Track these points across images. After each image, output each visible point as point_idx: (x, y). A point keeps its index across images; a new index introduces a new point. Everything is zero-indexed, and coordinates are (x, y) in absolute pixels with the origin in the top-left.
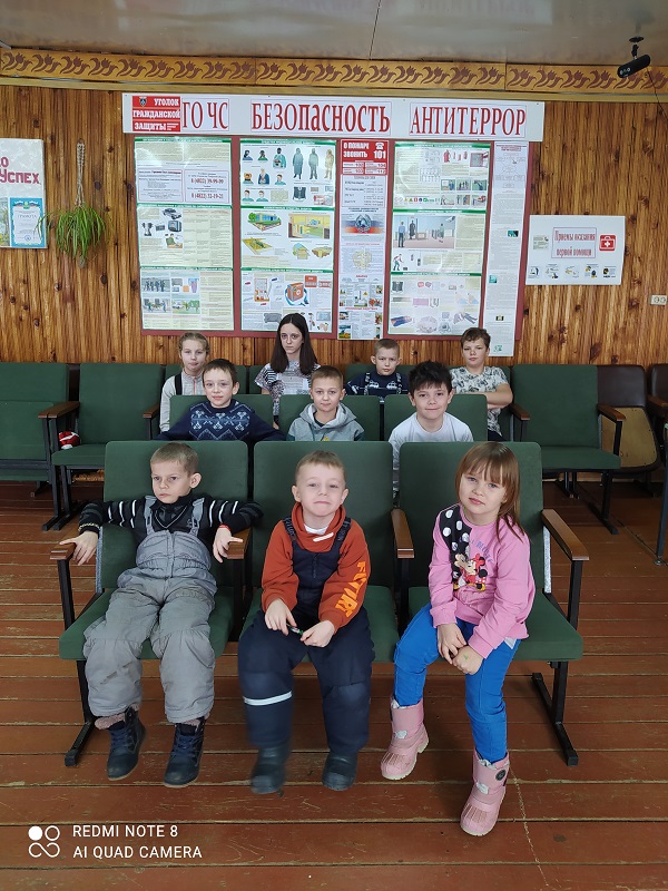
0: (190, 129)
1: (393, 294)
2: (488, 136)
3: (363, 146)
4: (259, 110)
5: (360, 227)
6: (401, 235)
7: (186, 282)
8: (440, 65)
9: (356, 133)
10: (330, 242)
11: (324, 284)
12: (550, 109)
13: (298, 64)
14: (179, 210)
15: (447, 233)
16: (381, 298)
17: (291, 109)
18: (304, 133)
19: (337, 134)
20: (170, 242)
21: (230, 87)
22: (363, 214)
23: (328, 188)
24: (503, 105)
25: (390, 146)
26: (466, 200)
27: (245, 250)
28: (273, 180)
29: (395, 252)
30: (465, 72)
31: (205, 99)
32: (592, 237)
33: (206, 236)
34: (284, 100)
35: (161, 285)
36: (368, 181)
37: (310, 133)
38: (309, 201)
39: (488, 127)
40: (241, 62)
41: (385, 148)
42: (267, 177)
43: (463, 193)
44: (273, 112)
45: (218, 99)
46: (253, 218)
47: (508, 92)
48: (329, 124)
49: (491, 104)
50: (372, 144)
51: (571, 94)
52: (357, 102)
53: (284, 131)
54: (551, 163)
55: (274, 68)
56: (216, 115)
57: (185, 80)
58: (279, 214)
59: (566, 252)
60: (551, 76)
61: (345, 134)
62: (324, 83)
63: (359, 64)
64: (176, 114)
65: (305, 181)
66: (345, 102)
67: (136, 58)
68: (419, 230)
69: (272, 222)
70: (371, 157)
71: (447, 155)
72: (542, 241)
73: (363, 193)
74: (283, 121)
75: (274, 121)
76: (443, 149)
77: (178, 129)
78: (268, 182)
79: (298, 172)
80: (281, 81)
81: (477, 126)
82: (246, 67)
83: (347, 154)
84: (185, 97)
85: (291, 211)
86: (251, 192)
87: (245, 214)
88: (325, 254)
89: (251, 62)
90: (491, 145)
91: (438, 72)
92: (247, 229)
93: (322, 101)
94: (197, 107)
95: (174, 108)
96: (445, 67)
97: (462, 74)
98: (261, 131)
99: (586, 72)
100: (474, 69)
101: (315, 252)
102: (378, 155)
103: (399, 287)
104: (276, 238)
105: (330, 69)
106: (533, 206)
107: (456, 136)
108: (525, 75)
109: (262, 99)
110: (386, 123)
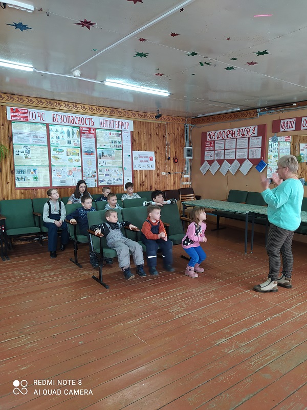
0: (31, 120)
1: (99, 173)
2: (120, 129)
3: (87, 129)
4: (55, 116)
5: (88, 153)
6: (100, 156)
7: (32, 170)
8: (106, 108)
9: (85, 125)
10: (80, 157)
11: (79, 170)
12: (134, 122)
13: (66, 103)
14: (29, 146)
15: (112, 155)
16: (96, 174)
17: (65, 117)
18: (69, 124)
19: (79, 125)
20: (26, 157)
21: (45, 108)
22: (89, 149)
23: (78, 141)
24: (124, 121)
25: (95, 130)
26: (116, 146)
27: (53, 159)
28: (61, 138)
29: (99, 160)
31: (37, 111)
32: (147, 157)
33: (39, 155)
34: (63, 114)
35: (23, 172)
36: (89, 139)
39: (120, 126)
40: (48, 101)
41: (93, 130)
42: (59, 137)
43: (116, 144)
44: (59, 117)
45: (41, 111)
46: (55, 150)
47: (124, 117)
48: (77, 122)
49: (120, 120)
50: (90, 129)
51: (139, 119)
52: (85, 117)
53: (63, 123)
54: (136, 137)
55: (59, 104)
56: (41, 116)
57: (29, 104)
58: (63, 148)
59: (142, 161)
60: (134, 114)
61: (81, 125)
62: (74, 110)
63: (85, 105)
64: (27, 115)
66: (81, 116)
67: (12, 96)
69: (61, 151)
70: (90, 133)
71: (110, 133)
72: (136, 158)
73: (88, 143)
74: (63, 120)
75: (59, 120)
76: (109, 132)
77: (27, 120)
78: (59, 138)
80: (61, 108)
81: (117, 126)
82: (50, 102)
83: (83, 131)
84: (29, 110)
85: (67, 148)
86: (53, 141)
87: (52, 148)
88: (78, 161)
89: (52, 101)
90: (121, 131)
91: (106, 110)
92: (53, 153)
93: (74, 115)
94: (34, 114)
95: (26, 113)
96: (108, 109)
97: (112, 111)
98: (56, 123)
99: (142, 114)
100: (115, 110)
101: (75, 160)
102: (92, 132)
103: (101, 171)
104: (63, 156)
105: (76, 106)
106: (133, 149)
107: (112, 128)
108: (128, 113)
109: (56, 113)
110: (93, 124)
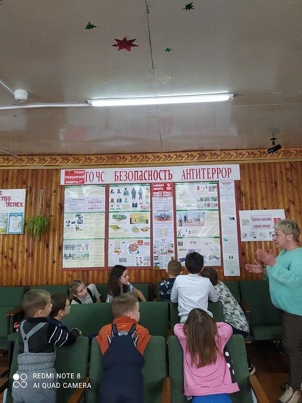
0: (89, 182)
1: (179, 247)
2: (215, 179)
3: (161, 185)
4: (118, 174)
5: (162, 218)
6: (181, 221)
7: (83, 245)
8: (192, 153)
9: (158, 180)
10: (149, 225)
11: (146, 244)
12: (242, 167)
13: (133, 156)
14: (82, 215)
15: (202, 220)
16: (173, 249)
17: (131, 173)
18: (136, 182)
19: (150, 181)
20: (77, 228)
21: (105, 166)
22: (163, 213)
23: (147, 203)
24: (221, 166)
25: (173, 185)
26: (209, 205)
27: (111, 230)
28: (123, 200)
29: (178, 228)
30: (203, 155)
31: (95, 171)
32: (270, 219)
33: (93, 225)
34: (128, 170)
35: (73, 247)
36: (164, 199)
37: (139, 181)
38: (139, 208)
39: (215, 175)
40: (110, 156)
41: (171, 186)
42: (121, 199)
43: (207, 202)
44: (123, 174)
45: (100, 170)
46: (114, 217)
47: (222, 161)
48: (147, 177)
49: (216, 166)
50: (166, 185)
52: (158, 169)
53: (127, 181)
54: (246, 188)
55: (124, 158)
56: (99, 176)
57: (87, 164)
58: (125, 214)
59: (259, 226)
60: (241, 154)
61: (153, 181)
62: (144, 162)
63: (158, 154)
64: (83, 177)
65: (137, 200)
66: (153, 169)
67: (67, 157)
68: (188, 218)
69: (123, 217)
70: (165, 189)
71: (198, 188)
72: (246, 222)
73: (162, 204)
74: (128, 177)
75: (123, 177)
76: (196, 185)
77: (83, 182)
78: (121, 202)
79: (134, 197)
80: (126, 162)
81: (210, 175)
82: (112, 158)
83: (155, 189)
84: (86, 170)
85: (131, 213)
86: (114, 206)
87: (111, 215)
88: (146, 230)
89: (114, 156)
90: (218, 183)
91: (192, 155)
92: (112, 221)
93: (143, 169)
94: (92, 174)
95: (82, 175)
96: (194, 153)
97: (201, 156)
98: (118, 182)
99: (256, 152)
100: (207, 153)
101: (142, 230)
102: (168, 189)
103: (181, 244)
104: (125, 224)
105: (146, 157)
106: (240, 206)
107: (202, 179)
108: (229, 154)
109: (116, 169)
110: (171, 176)
